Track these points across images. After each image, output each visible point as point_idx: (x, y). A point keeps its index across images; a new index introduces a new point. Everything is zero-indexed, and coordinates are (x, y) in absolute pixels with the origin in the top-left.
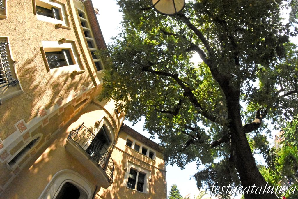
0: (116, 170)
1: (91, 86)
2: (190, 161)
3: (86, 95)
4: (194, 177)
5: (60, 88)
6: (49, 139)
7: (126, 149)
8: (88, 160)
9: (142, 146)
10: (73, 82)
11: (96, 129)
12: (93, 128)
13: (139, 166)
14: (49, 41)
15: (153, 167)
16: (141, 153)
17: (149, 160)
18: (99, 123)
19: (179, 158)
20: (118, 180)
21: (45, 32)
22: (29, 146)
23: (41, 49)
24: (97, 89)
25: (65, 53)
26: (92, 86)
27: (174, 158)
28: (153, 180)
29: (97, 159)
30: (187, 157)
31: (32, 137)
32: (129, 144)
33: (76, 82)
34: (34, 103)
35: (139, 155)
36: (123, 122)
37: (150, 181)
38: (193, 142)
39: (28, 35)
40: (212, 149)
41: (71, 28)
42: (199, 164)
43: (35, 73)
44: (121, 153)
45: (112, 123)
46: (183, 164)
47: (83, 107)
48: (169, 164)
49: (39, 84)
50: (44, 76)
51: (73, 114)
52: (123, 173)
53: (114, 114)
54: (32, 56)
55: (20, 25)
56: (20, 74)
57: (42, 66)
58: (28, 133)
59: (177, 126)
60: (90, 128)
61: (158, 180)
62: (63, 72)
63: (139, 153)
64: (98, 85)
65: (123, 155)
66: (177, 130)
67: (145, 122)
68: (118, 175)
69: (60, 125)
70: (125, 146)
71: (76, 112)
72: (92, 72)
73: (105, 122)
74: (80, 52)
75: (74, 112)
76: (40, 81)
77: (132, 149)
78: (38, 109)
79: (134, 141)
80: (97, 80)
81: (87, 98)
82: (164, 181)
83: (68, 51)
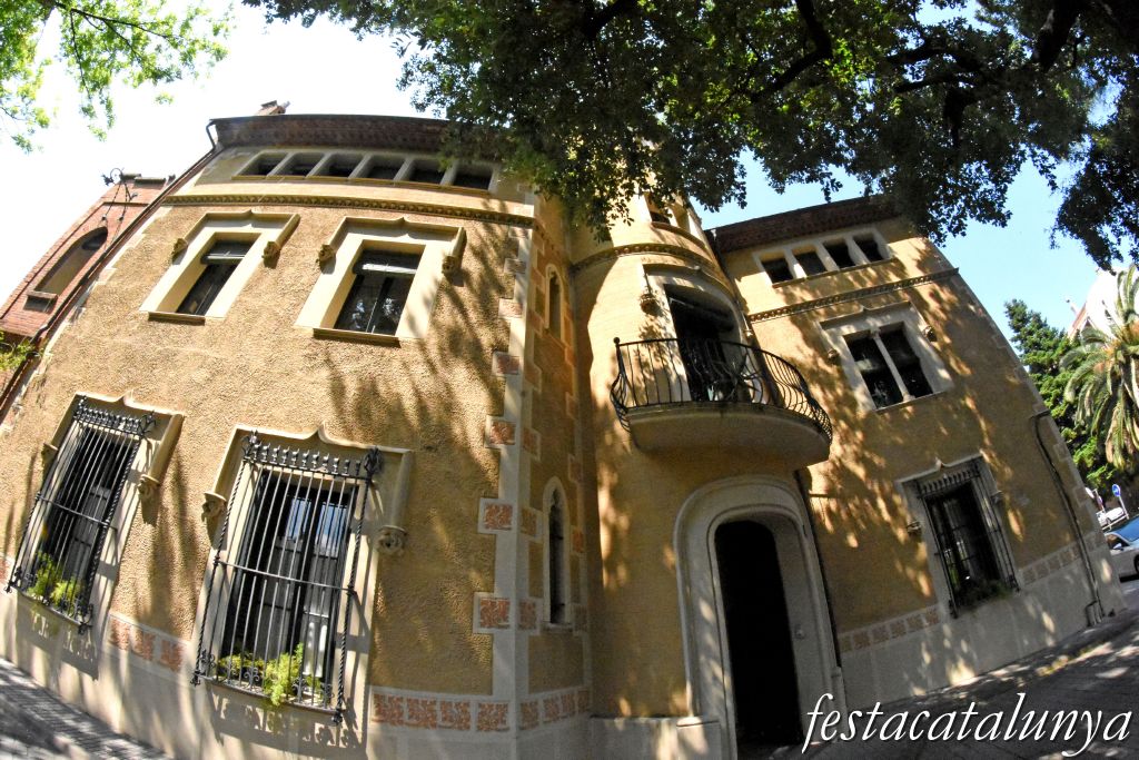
0: (812, 382)
1: (523, 238)
2: (1007, 174)
3: (539, 274)
4: (1061, 228)
5: (468, 336)
6: (579, 471)
7: (785, 293)
8: (722, 417)
9: (818, 245)
10: (475, 285)
11: (661, 321)
12: (650, 324)
13: (865, 314)
14: (305, 300)
15: (907, 284)
16: (838, 269)
17: (878, 273)
18: (650, 295)
19: (965, 191)
20: (839, 408)
21: (274, 303)
22: (555, 536)
23: (319, 335)
24: (544, 226)
25: (368, 267)
26: (526, 234)
27: (950, 201)
28: (939, 329)
29: (740, 393)
30: (987, 167)
31: (540, 509)
32: (780, 274)
33: (481, 276)
34: (460, 438)
35: (835, 278)
36: (704, 228)
37: (932, 337)
38: (968, 97)
39: (258, 364)
40: (1052, 77)
41: (297, 215)
42: (1047, 164)
43: (382, 389)
44: (785, 320)
45: (680, 263)
46: (992, 204)
47: (568, 309)
48: (950, 235)
49: (417, 393)
50: (404, 364)
51: (566, 350)
52: (837, 375)
53: (659, 234)
54: (324, 373)
55: (218, 378)
56: (359, 434)
57: (371, 357)
58: (523, 512)
59: (866, 86)
60: (643, 334)
61: (950, 316)
62: (427, 302)
63: (832, 274)
64: (535, 215)
65: (794, 321)
66: (880, 99)
67: (761, 167)
68: (827, 391)
69: (568, 409)
70: (775, 287)
71: (567, 339)
72: (481, 208)
73: (661, 278)
74: (394, 217)
75: (562, 344)
76: (414, 384)
77: (802, 280)
78: (485, 437)
79: (787, 251)
80: (516, 209)
81: (552, 276)
82: (972, 308)
83: (366, 253)
